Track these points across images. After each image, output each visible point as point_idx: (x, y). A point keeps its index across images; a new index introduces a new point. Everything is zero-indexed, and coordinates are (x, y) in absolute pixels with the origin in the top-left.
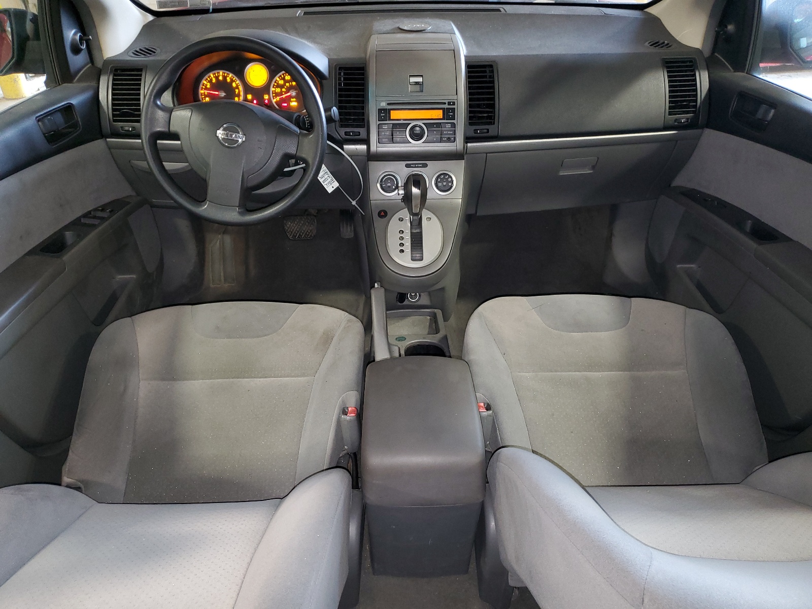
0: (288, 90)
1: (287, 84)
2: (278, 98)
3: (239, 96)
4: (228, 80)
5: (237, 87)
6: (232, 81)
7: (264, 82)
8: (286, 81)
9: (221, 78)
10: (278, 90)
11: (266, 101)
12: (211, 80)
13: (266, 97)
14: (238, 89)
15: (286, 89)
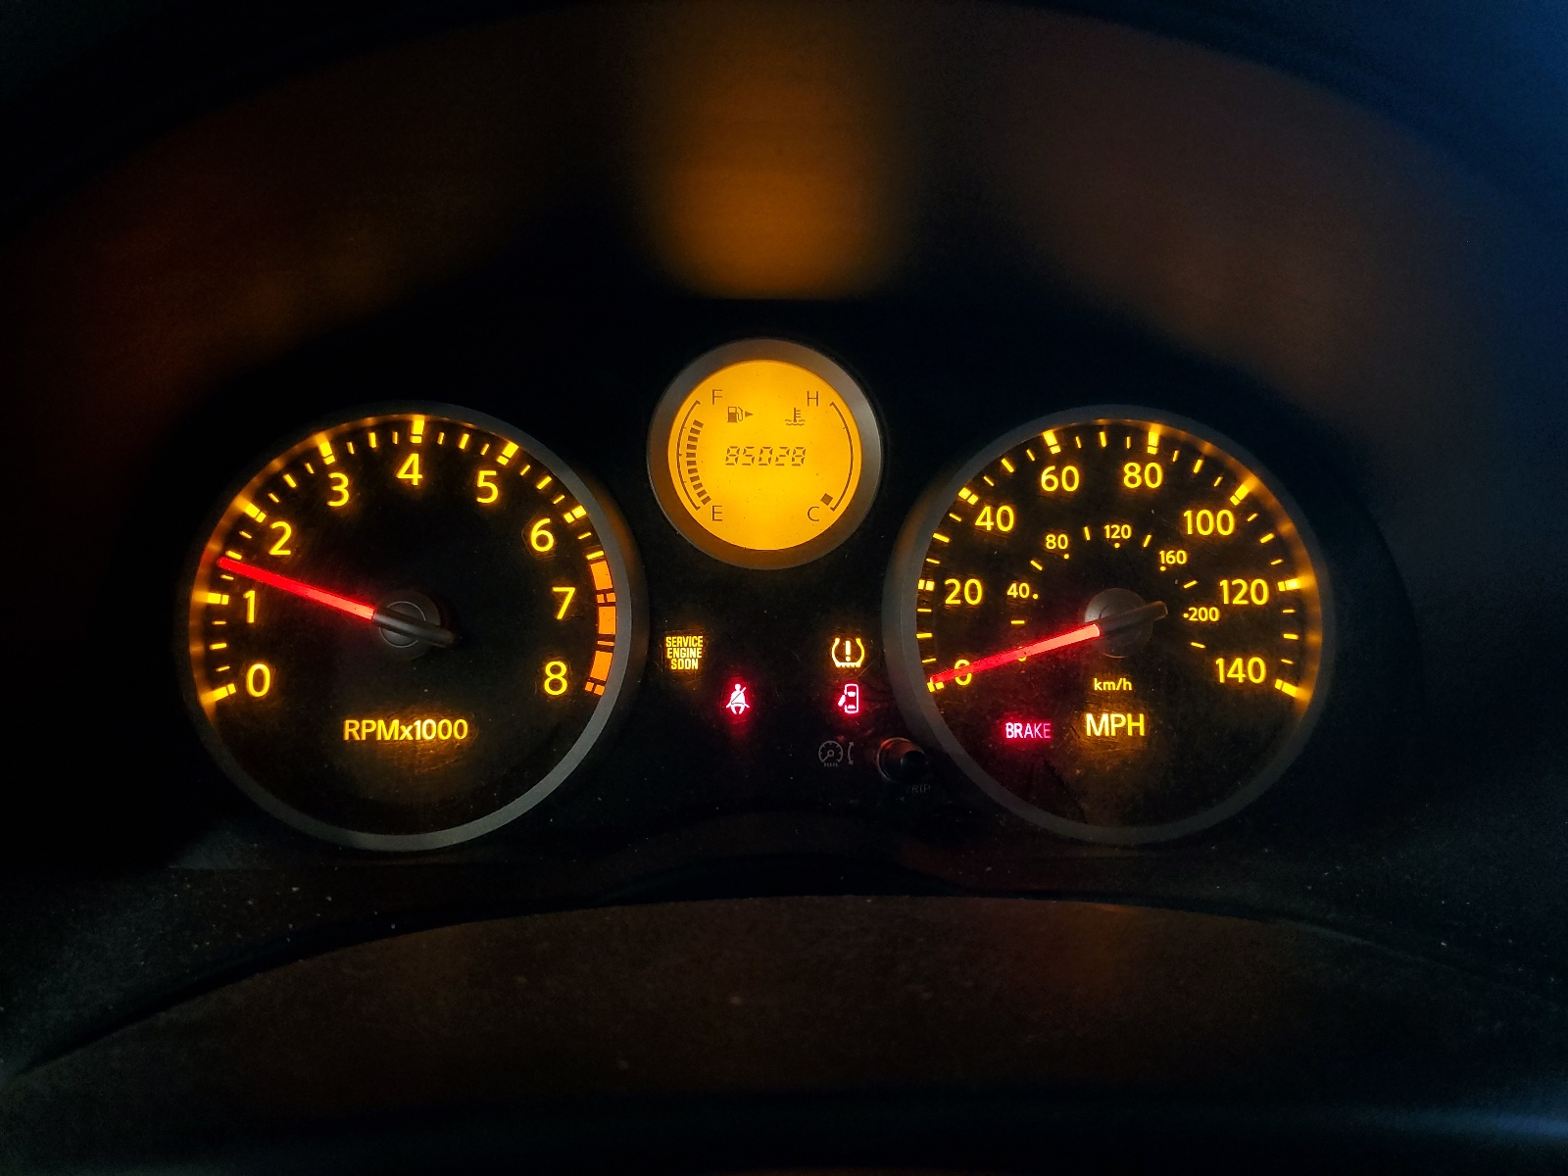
0: (1053, 614)
1: (1056, 542)
2: (964, 672)
3: (579, 640)
4: (488, 489)
5: (570, 561)
6: (522, 500)
7: (828, 518)
8: (1038, 513)
9: (411, 471)
10: (967, 592)
11: (849, 702)
12: (317, 486)
13: (847, 655)
14: (580, 576)
15: (1036, 581)
